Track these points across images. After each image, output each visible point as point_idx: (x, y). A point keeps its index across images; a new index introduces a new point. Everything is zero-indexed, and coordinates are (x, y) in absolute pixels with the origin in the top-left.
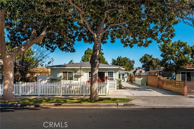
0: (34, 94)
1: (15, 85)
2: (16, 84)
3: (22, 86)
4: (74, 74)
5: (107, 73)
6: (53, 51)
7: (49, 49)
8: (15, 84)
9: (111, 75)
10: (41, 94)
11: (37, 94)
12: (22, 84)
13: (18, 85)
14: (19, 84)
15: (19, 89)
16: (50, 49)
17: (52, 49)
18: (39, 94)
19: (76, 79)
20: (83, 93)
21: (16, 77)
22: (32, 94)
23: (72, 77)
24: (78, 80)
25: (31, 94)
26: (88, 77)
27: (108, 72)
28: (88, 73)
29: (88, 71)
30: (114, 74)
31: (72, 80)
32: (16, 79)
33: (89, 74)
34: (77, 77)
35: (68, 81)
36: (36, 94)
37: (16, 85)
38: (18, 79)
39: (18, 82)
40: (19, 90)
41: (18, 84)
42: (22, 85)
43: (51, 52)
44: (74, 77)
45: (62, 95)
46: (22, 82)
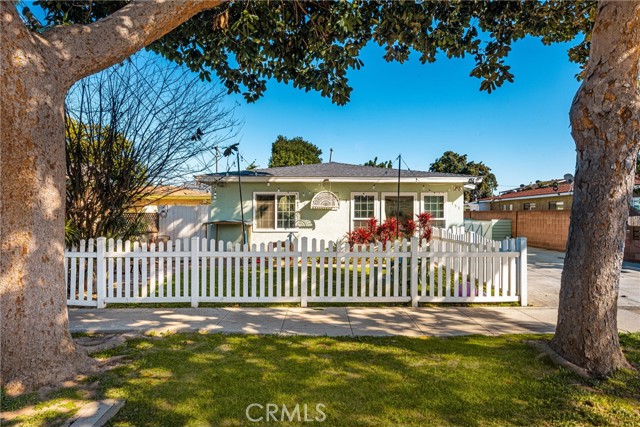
0: (169, 299)
1: (78, 255)
2: (83, 248)
3: (111, 261)
4: (299, 205)
5: (423, 202)
6: (256, 97)
7: (237, 90)
8: (74, 249)
9: (434, 207)
10: (204, 299)
11: (185, 299)
12: (111, 249)
13: (91, 255)
14: (95, 250)
15: (95, 270)
16: (243, 88)
17: (251, 87)
18: (195, 300)
19: (308, 223)
20: (409, 294)
21: (80, 215)
22: (161, 299)
23: (293, 215)
24: (313, 227)
25: (153, 299)
26: (353, 217)
27: (427, 199)
28: (353, 202)
29: (353, 194)
30: (447, 205)
31: (292, 225)
32: (82, 222)
33: (356, 207)
34: (313, 215)
35: (277, 229)
36: (178, 299)
37: (82, 254)
38: (90, 223)
39: (91, 241)
40: (95, 276)
41: (91, 248)
42: (112, 254)
43: (250, 100)
44: (297, 217)
45: (310, 305)
46: (111, 240)
